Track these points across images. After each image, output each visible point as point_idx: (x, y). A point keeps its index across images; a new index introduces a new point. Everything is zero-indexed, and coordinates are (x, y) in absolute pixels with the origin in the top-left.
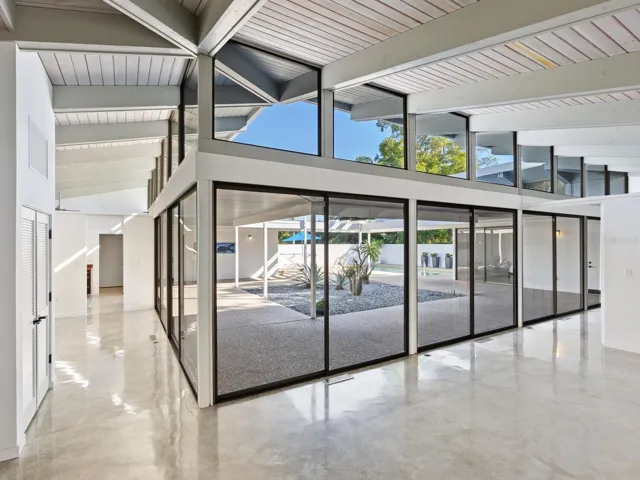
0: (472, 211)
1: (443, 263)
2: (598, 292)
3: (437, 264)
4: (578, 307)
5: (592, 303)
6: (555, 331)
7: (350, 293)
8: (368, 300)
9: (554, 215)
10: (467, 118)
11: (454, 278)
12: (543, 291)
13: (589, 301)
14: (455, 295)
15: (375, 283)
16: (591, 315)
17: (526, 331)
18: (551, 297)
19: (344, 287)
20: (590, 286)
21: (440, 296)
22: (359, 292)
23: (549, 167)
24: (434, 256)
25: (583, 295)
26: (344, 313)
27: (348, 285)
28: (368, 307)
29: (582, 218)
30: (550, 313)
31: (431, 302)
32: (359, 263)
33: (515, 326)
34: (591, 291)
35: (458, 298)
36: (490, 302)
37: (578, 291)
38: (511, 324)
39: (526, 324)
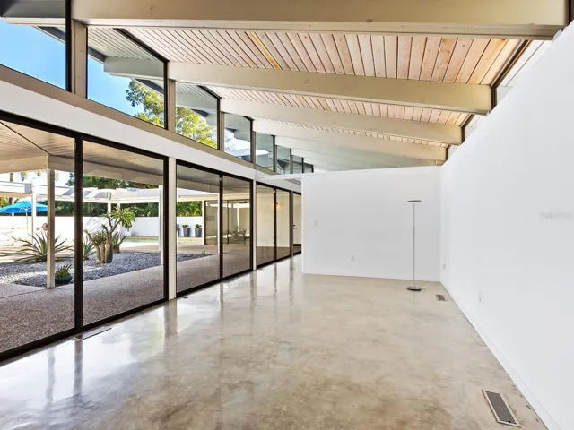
0: (221, 177)
1: (193, 233)
2: (300, 245)
3: (188, 234)
4: (288, 254)
5: (296, 251)
6: (276, 269)
7: (98, 261)
8: (120, 266)
9: (275, 188)
10: (218, 99)
11: (203, 243)
12: (268, 248)
13: (294, 250)
14: (204, 255)
15: (126, 252)
16: (296, 258)
17: (259, 272)
18: (273, 250)
19: (90, 257)
20: (295, 242)
21: (192, 256)
22: (109, 259)
23: (271, 156)
24: (185, 226)
25: (291, 248)
26: (92, 279)
27: (95, 255)
28: (121, 271)
29: (290, 191)
30: (272, 259)
31: (185, 262)
32: (109, 229)
33: (250, 270)
34: (295, 245)
35: (208, 257)
36: (232, 257)
37: (288, 246)
38: (248, 267)
39: (258, 267)
